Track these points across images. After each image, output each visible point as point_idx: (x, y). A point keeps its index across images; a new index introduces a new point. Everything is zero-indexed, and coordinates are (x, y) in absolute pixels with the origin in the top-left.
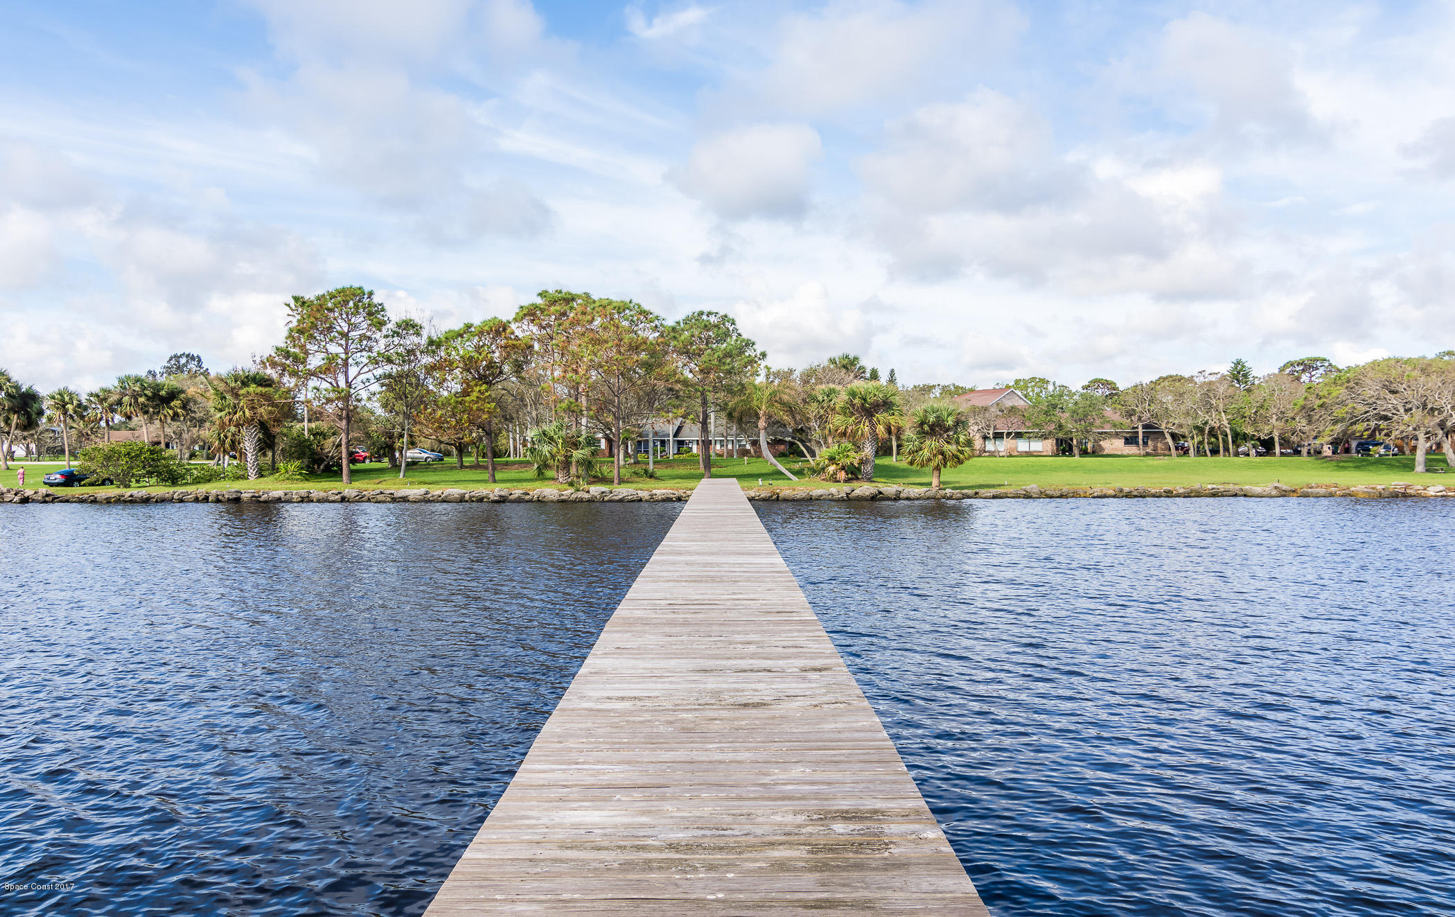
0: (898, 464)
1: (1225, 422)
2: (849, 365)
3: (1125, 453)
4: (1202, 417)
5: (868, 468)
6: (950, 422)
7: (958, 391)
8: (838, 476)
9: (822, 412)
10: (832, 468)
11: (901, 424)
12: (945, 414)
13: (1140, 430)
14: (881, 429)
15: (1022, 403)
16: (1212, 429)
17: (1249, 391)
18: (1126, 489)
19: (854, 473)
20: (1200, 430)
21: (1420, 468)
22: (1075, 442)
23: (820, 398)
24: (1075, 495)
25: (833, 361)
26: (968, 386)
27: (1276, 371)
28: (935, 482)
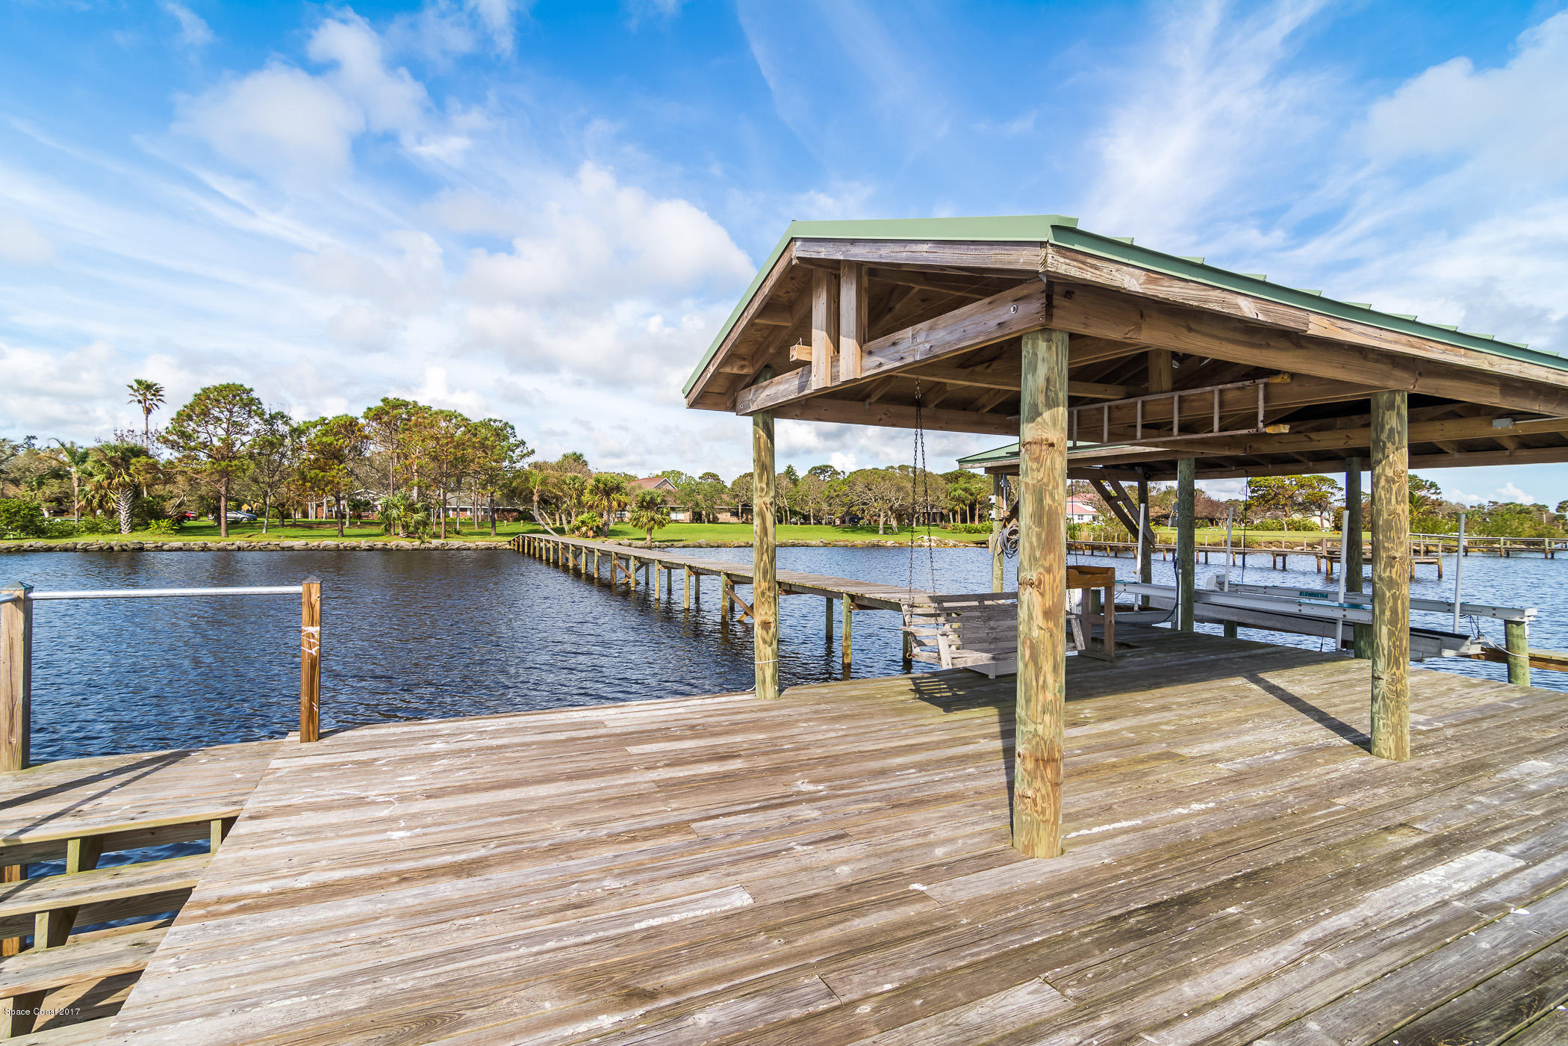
1: (786, 504)
2: (577, 459)
3: (730, 522)
5: (606, 529)
8: (588, 534)
10: (584, 529)
12: (656, 496)
14: (615, 504)
15: (671, 487)
16: (779, 507)
17: (796, 484)
19: (596, 532)
21: (881, 532)
22: (704, 514)
25: (564, 456)
27: (808, 473)
28: (648, 537)
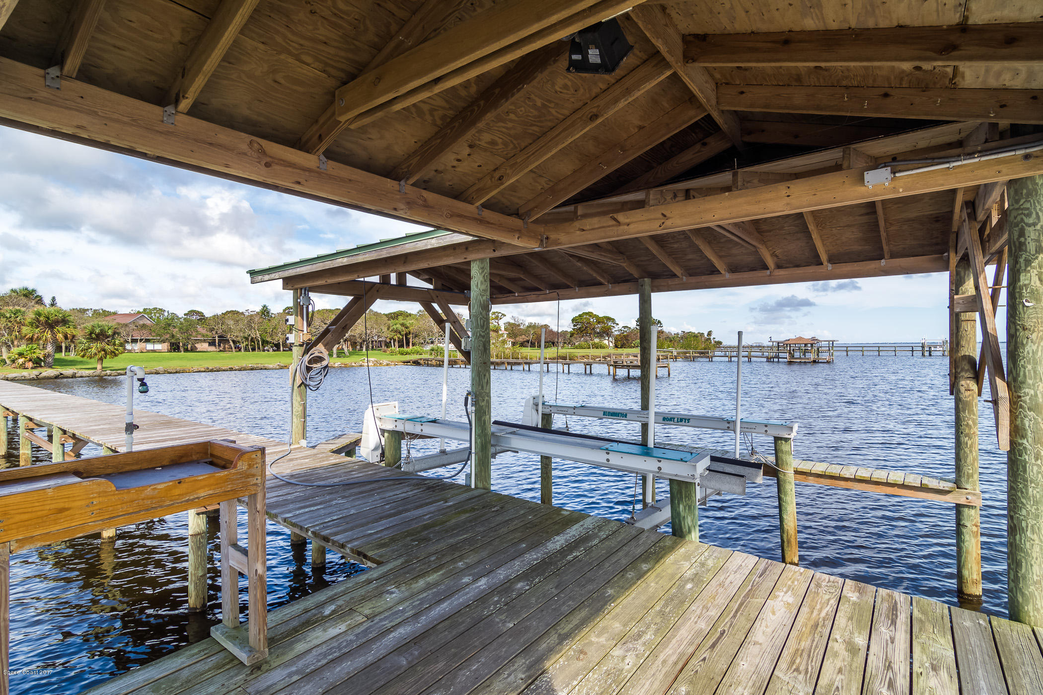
0: (66, 358)
1: (258, 335)
2: (29, 294)
3: (209, 350)
4: (248, 332)
5: (50, 360)
6: (110, 332)
7: (106, 314)
8: (27, 365)
9: (10, 324)
10: (21, 361)
11: (75, 333)
12: (107, 328)
13: (217, 339)
14: (60, 336)
15: (149, 322)
16: (252, 338)
17: (269, 320)
18: (210, 368)
19: (37, 363)
20: (247, 339)
21: (335, 356)
22: (181, 344)
23: (8, 315)
24: (184, 371)
25: (13, 291)
26: (112, 310)
27: (282, 311)
28: (99, 367)
